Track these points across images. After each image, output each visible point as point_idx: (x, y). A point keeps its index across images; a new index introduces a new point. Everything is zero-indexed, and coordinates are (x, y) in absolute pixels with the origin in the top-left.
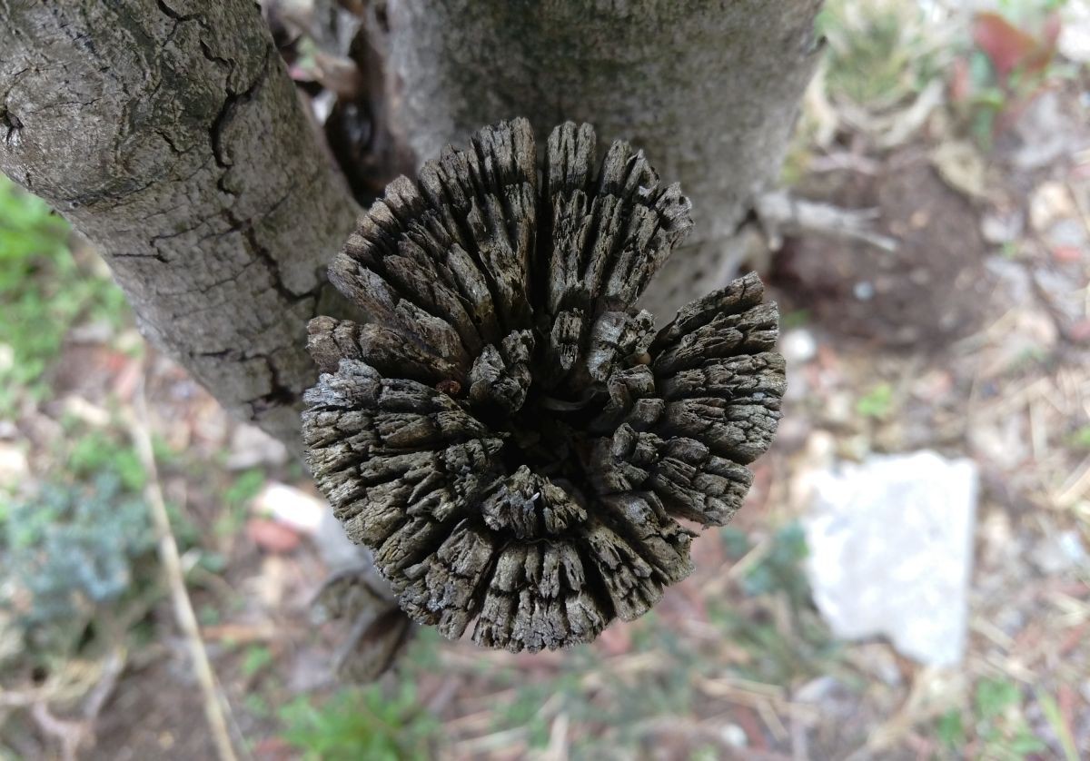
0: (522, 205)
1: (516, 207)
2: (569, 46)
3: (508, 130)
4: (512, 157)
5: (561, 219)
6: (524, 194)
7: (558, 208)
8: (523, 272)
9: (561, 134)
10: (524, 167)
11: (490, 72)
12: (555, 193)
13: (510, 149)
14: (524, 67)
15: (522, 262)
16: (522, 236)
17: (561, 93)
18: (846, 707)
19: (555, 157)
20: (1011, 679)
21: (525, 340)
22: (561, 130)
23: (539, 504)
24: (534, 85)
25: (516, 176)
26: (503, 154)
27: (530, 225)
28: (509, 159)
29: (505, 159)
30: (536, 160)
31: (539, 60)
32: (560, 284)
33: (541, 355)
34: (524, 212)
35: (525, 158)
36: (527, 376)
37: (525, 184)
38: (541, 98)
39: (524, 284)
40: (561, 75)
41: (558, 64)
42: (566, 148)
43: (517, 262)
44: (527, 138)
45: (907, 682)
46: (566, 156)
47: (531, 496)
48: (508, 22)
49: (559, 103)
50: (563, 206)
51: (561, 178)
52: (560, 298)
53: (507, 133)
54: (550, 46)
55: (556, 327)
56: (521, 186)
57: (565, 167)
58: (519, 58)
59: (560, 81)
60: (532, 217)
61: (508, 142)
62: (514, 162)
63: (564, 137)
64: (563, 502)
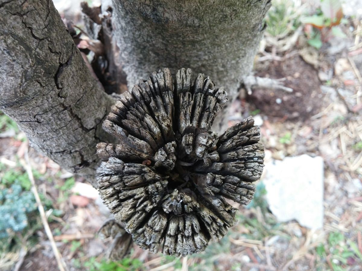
0: (169, 99)
1: (167, 100)
2: (178, 35)
4: (164, 82)
5: (183, 102)
6: (169, 95)
7: (182, 99)
8: (170, 121)
9: (180, 73)
10: (168, 85)
11: (151, 45)
12: (180, 93)
13: (163, 80)
14: (163, 43)
15: (170, 118)
16: (170, 110)
17: (176, 51)
19: (179, 81)
20: (341, 232)
21: (173, 145)
22: (180, 71)
23: (183, 204)
24: (166, 49)
25: (166, 89)
26: (161, 81)
27: (172, 105)
28: (163, 83)
29: (162, 83)
30: (172, 82)
31: (168, 41)
32: (184, 125)
33: (179, 150)
34: (170, 101)
35: (168, 82)
36: (175, 158)
37: (170, 91)
38: (169, 53)
39: (171, 125)
40: (176, 46)
41: (174, 42)
42: (183, 78)
43: (168, 118)
44: (169, 75)
45: (304, 235)
46: (183, 80)
47: (180, 201)
48: (156, 29)
49: (175, 55)
50: (183, 98)
51: (181, 88)
52: (184, 129)
53: (162, 74)
54: (171, 36)
55: (183, 140)
56: (168, 92)
57: (183, 84)
58: (161, 40)
59: (175, 48)
60: (173, 102)
61: (162, 77)
62: (165, 84)
63: (182, 74)
64: (191, 202)
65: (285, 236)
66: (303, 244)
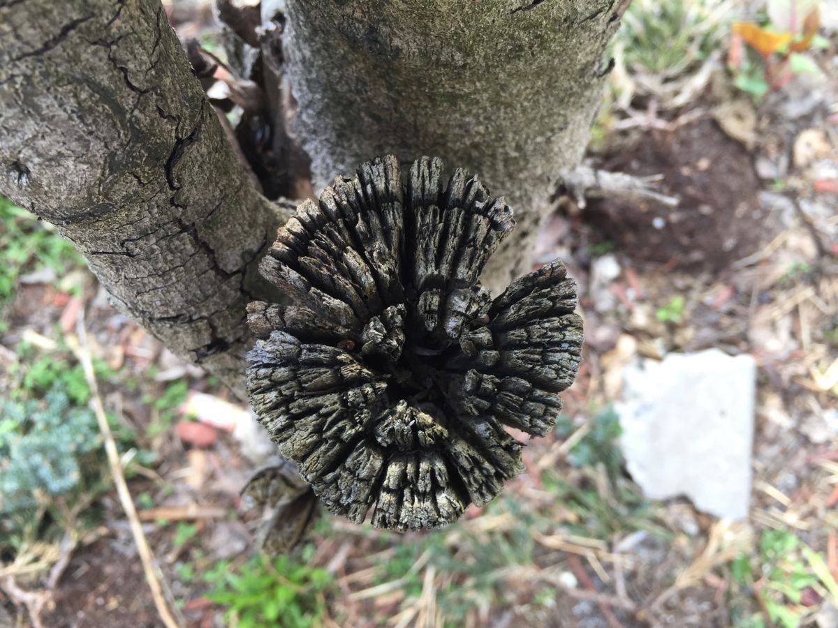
0: (395, 219)
1: (390, 219)
2: (421, 84)
3: (382, 165)
4: (385, 184)
5: (422, 226)
6: (395, 210)
7: (419, 218)
8: (396, 263)
9: (419, 166)
10: (394, 191)
11: (363, 100)
12: (416, 207)
13: (383, 179)
14: (388, 97)
15: (395, 256)
16: (395, 239)
17: (416, 115)
18: (657, 555)
19: (416, 183)
20: (790, 528)
21: (400, 312)
22: (419, 163)
23: (415, 428)
24: (396, 109)
25: (388, 196)
26: (379, 182)
27: (400, 231)
28: (383, 185)
29: (381, 186)
30: (402, 184)
31: (399, 93)
32: (425, 270)
33: (412, 322)
34: (395, 223)
35: (394, 184)
36: (401, 337)
37: (396, 203)
38: (402, 118)
39: (397, 271)
40: (416, 103)
41: (413, 96)
42: (423, 176)
43: (392, 257)
44: (395, 170)
45: (704, 533)
46: (424, 181)
47: (409, 422)
48: (375, 67)
49: (415, 122)
50: (423, 217)
51: (420, 197)
52: (423, 279)
53: (381, 167)
54: (406, 84)
55: (421, 302)
56: (393, 204)
57: (423, 189)
58: (384, 91)
59: (415, 107)
60: (401, 225)
61: (382, 174)
62: (387, 188)
63: (422, 168)
64: (432, 425)
65: (659, 532)
66: (700, 552)
